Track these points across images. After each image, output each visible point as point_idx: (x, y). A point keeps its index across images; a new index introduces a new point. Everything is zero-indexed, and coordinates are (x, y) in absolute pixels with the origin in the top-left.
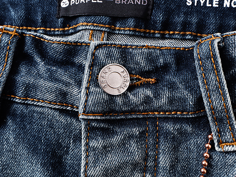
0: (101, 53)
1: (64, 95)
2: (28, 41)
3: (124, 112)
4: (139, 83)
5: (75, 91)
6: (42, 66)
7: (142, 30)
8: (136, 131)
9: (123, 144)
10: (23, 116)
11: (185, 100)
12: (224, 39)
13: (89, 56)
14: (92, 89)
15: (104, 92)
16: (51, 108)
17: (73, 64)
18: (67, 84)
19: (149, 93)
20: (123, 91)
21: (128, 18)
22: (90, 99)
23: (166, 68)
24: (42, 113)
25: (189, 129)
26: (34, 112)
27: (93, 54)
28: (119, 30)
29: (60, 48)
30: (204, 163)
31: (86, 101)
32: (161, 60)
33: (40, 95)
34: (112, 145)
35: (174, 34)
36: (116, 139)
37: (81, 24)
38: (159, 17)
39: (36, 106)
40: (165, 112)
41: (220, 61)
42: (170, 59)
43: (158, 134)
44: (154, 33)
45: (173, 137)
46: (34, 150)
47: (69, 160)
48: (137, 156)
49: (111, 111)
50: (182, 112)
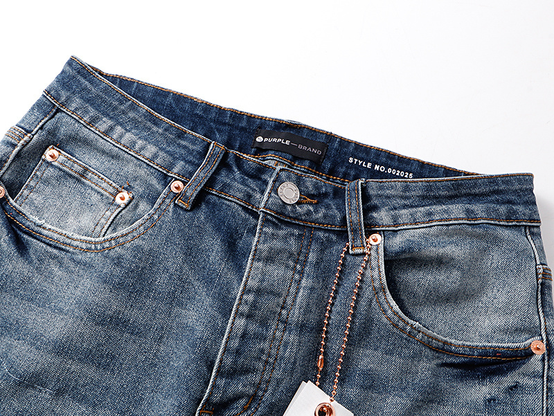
0: (283, 174)
1: (250, 196)
2: (231, 156)
3: (290, 218)
4: (305, 201)
5: (258, 196)
6: (237, 174)
7: (314, 171)
8: (296, 232)
9: (285, 238)
10: (214, 204)
11: (335, 217)
12: (366, 183)
13: (274, 175)
14: (273, 194)
15: (280, 199)
16: (237, 204)
17: (260, 179)
18: (254, 190)
19: (311, 208)
20: (293, 202)
21: (305, 159)
22: (271, 199)
23: (326, 195)
24: (229, 206)
25: (334, 238)
26: (223, 203)
27: (278, 174)
28: (297, 166)
29: (254, 165)
30: (340, 261)
31: (267, 201)
32: (324, 189)
33: (232, 192)
34: (278, 235)
35: (336, 179)
36: (281, 233)
37: (270, 155)
38: (328, 165)
39: (226, 199)
40: (320, 224)
41: (360, 193)
42: (330, 190)
43: (312, 239)
44: (322, 175)
45: (322, 242)
46: (218, 229)
47: (240, 244)
48: (294, 248)
49: (282, 214)
50: (332, 225)
